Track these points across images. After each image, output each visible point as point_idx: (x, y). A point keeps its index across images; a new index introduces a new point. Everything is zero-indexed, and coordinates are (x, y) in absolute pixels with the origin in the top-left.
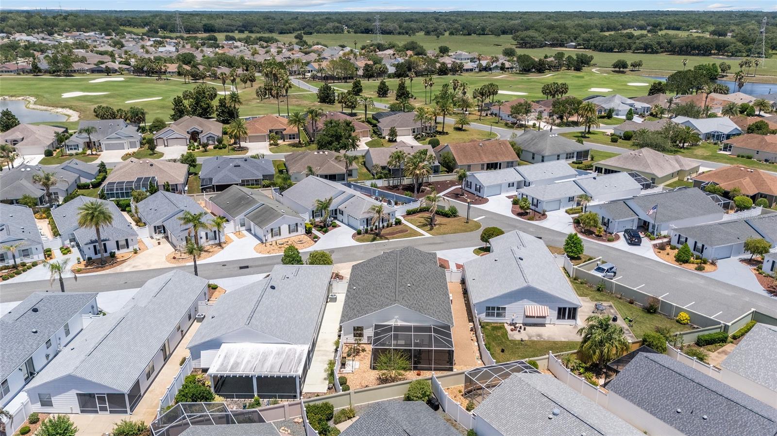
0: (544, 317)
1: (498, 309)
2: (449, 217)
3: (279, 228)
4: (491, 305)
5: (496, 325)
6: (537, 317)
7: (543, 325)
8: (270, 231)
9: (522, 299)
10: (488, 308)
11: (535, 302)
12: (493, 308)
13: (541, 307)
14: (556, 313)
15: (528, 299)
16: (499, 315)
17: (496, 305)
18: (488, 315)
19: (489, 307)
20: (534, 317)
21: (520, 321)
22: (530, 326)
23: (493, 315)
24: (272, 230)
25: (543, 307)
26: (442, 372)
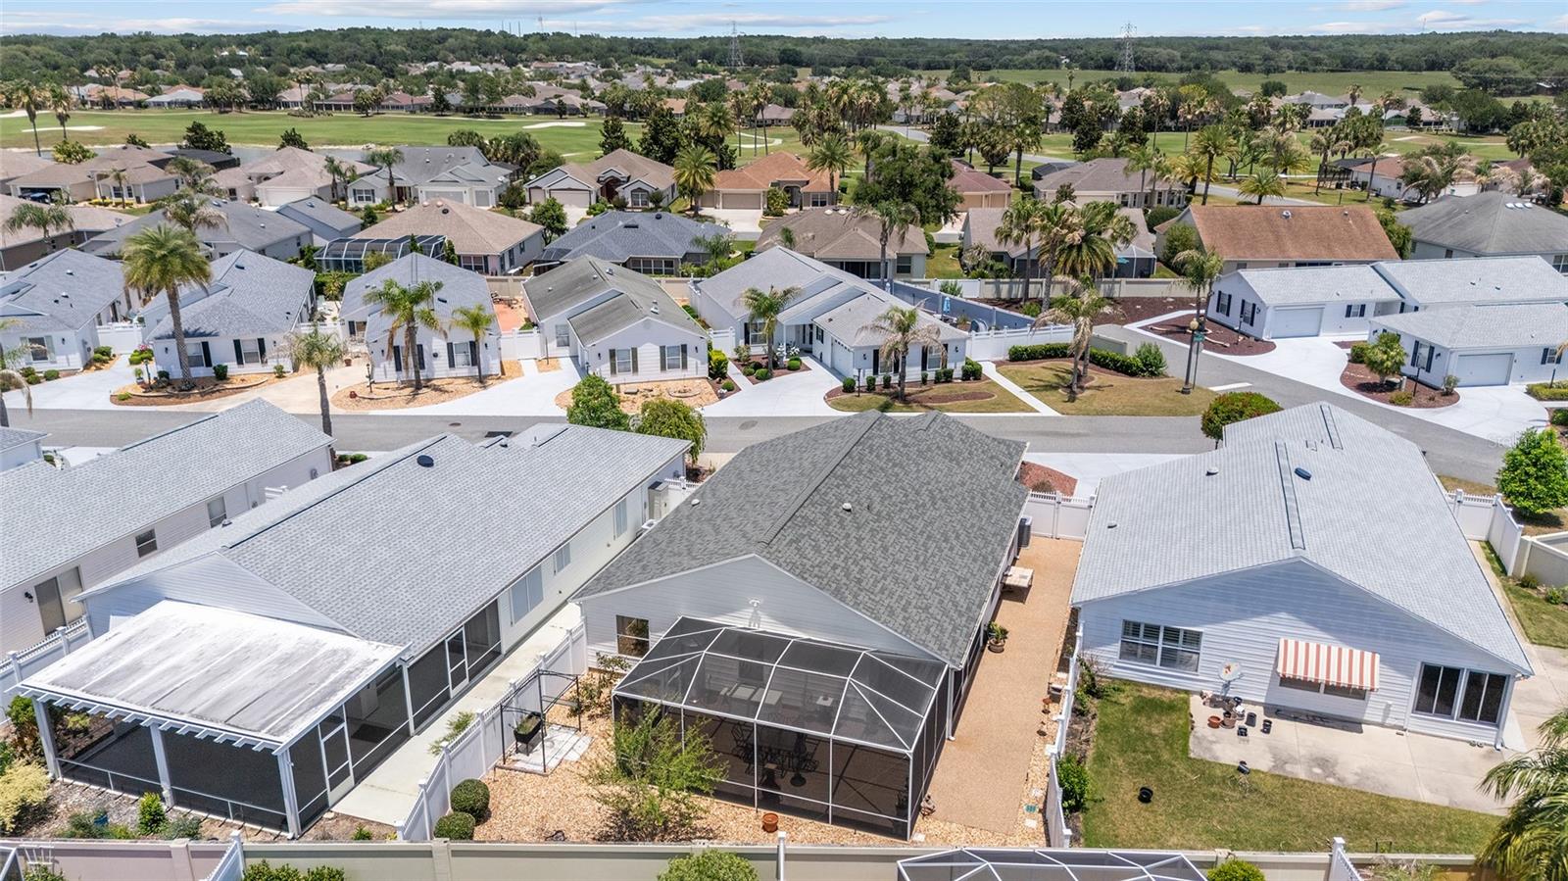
0: (1359, 694)
1: (1172, 634)
3: (635, 351)
4: (1144, 618)
5: (1156, 694)
6: (1332, 689)
7: (1352, 725)
8: (606, 356)
9: (1270, 609)
10: (1132, 628)
11: (1325, 628)
12: (1152, 631)
13: (1346, 651)
14: (1411, 686)
15: (1296, 612)
16: (1170, 659)
17: (1162, 620)
18: (1128, 652)
19: (1137, 626)
20: (1313, 686)
21: (1255, 693)
22: (1295, 719)
23: (1148, 656)
24: (612, 354)
25: (1357, 653)
26: (862, 833)
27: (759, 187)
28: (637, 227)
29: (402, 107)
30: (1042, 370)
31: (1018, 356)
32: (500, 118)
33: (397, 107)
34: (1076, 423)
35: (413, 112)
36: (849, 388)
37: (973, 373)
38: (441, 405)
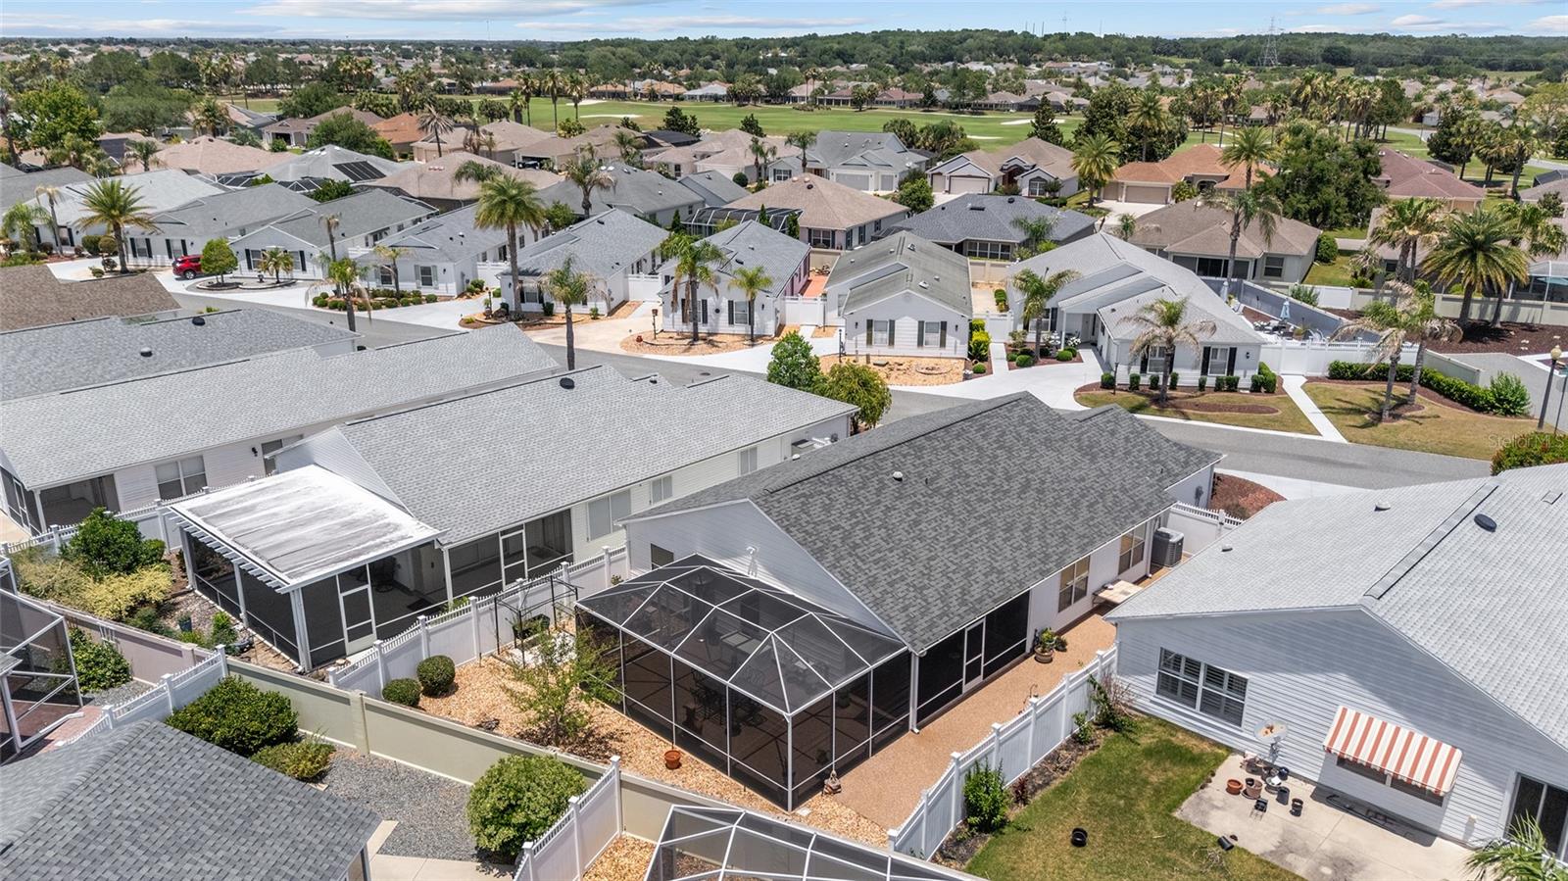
0: (1437, 799)
1: (1215, 676)
2: (1480, 410)
3: (892, 323)
4: (1187, 651)
5: (1192, 742)
6: (1398, 784)
7: (1423, 834)
8: (863, 325)
9: (1327, 666)
10: (1170, 660)
11: (1394, 703)
12: (1193, 667)
13: (1418, 737)
14: (1502, 802)
15: (1360, 675)
16: (1211, 705)
17: (1205, 657)
18: (1167, 686)
19: (1178, 658)
20: (1379, 776)
21: (1307, 767)
22: (1350, 810)
23: (1188, 694)
24: (870, 323)
25: (1432, 743)
26: (752, 792)
27: (1169, 180)
28: (983, 209)
29: (894, 103)
30: (1359, 393)
31: (1339, 373)
32: (983, 114)
33: (890, 103)
34: (1361, 453)
35: (903, 108)
36: (1108, 383)
37: (1265, 384)
38: (707, 357)
